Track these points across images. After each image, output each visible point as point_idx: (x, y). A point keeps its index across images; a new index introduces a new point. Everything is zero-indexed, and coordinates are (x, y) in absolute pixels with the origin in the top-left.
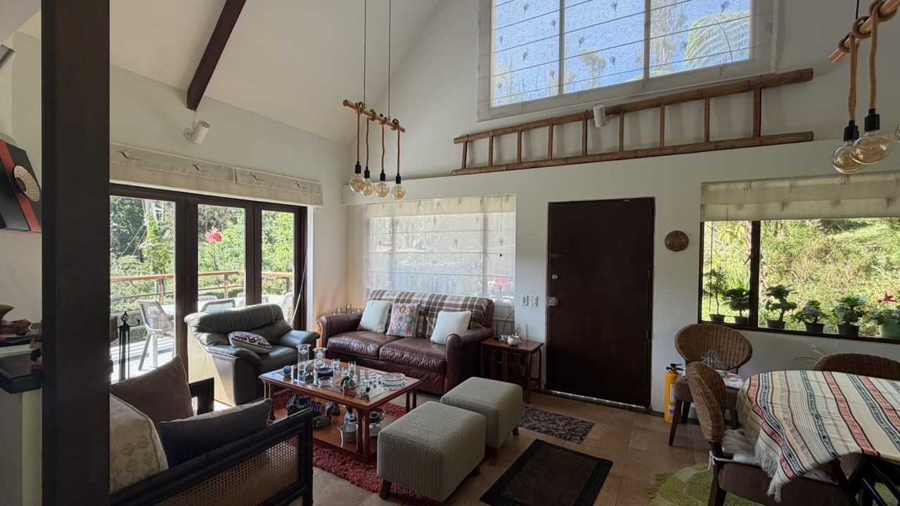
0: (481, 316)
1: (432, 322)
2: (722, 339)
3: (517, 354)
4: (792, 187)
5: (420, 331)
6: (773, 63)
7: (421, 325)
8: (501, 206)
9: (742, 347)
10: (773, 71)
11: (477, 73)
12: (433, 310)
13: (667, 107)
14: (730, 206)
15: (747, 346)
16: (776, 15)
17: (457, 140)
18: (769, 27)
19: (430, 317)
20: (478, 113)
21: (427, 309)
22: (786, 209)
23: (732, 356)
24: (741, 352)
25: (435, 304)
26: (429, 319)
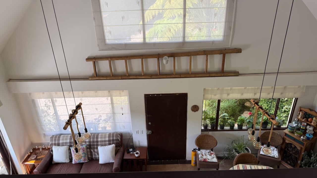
0: (119, 144)
1: (95, 152)
2: (209, 140)
3: (140, 160)
4: (231, 89)
5: (90, 156)
6: (230, 44)
7: (89, 153)
8: (120, 94)
9: (214, 142)
10: (229, 46)
11: (94, 22)
12: (94, 145)
13: (192, 56)
14: (212, 95)
15: (216, 142)
16: (233, 23)
17: (88, 59)
18: (230, 28)
19: (93, 149)
20: (98, 45)
21: (90, 145)
22: (229, 96)
23: (212, 145)
24: (214, 144)
25: (93, 142)
26: (93, 150)
